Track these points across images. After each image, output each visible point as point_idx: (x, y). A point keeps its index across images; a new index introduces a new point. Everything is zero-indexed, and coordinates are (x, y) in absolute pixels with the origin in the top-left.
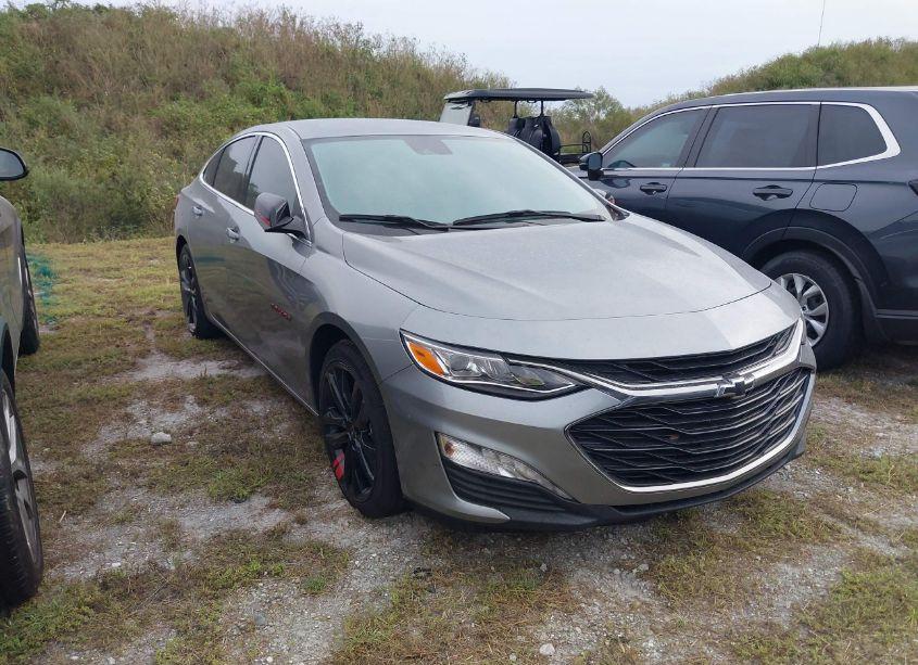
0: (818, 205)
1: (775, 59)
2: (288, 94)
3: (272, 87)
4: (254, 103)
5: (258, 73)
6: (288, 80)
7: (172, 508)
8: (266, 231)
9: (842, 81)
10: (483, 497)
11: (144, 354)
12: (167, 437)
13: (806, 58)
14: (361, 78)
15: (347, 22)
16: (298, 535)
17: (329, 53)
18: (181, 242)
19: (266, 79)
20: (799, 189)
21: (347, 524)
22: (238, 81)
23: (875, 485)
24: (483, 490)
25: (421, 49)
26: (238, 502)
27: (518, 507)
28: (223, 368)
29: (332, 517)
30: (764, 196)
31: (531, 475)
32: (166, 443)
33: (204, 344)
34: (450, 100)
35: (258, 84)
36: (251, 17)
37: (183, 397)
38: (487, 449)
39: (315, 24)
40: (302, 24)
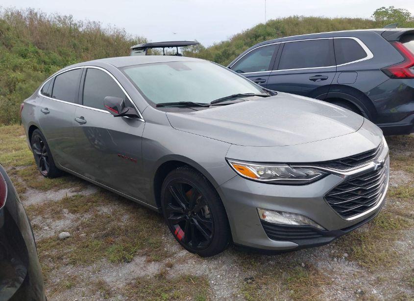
0: (341, 82)
1: (255, 26)
2: (40, 51)
3: (31, 49)
4: (23, 57)
5: (22, 42)
6: (38, 44)
7: (94, 273)
8: (115, 116)
9: (284, 34)
10: (284, 237)
11: (24, 191)
12: (67, 234)
13: (268, 25)
14: (76, 42)
15: (64, 15)
16: (172, 274)
17: (58, 30)
18: (33, 129)
19: (27, 45)
20: (330, 76)
21: (194, 263)
22: (12, 46)
23: (405, 199)
24: (285, 233)
25: (103, 27)
26: (129, 262)
27: (301, 239)
28: (73, 192)
29: (183, 261)
30: (314, 80)
31: (307, 221)
32: (68, 237)
33: (57, 181)
34: (133, 49)
35: (24, 48)
36: (12, 14)
37: (61, 210)
38: (285, 212)
39: (47, 16)
40: (41, 16)
